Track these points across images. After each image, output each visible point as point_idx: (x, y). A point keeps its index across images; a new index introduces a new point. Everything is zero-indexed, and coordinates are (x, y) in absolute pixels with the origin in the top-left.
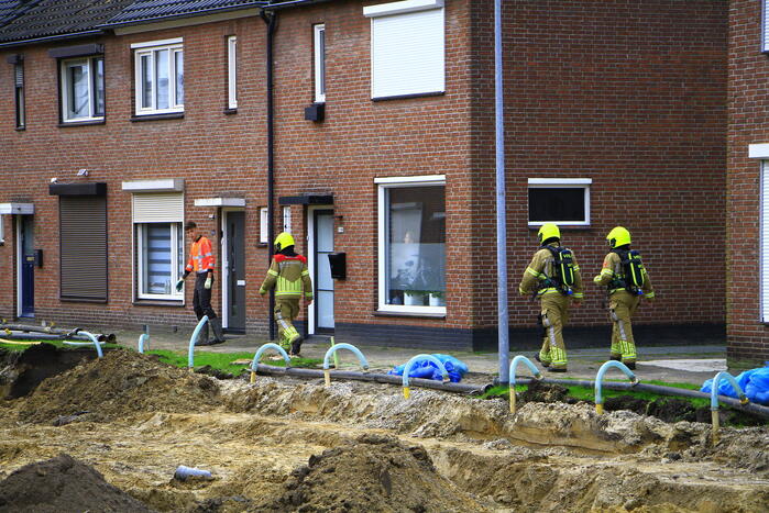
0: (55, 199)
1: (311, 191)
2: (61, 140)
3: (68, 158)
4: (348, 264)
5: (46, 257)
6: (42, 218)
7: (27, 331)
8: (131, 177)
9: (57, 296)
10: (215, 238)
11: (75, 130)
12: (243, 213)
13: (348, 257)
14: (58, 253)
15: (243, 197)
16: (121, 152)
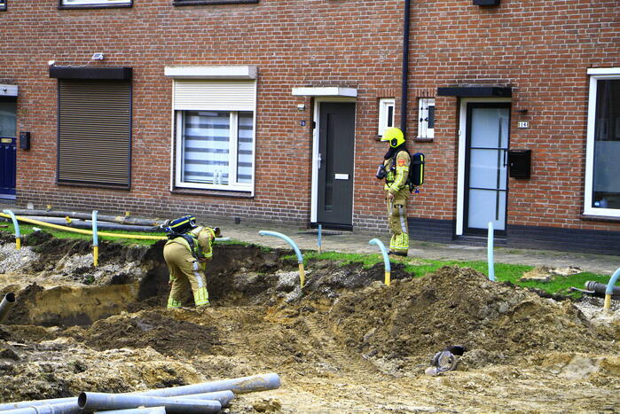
0: (53, 82)
1: (472, 82)
2: (61, 22)
3: (72, 41)
4: (533, 162)
5: (36, 140)
6: (31, 102)
7: (83, 219)
8: (172, 62)
9: (53, 180)
10: (306, 129)
11: (83, 12)
12: (354, 104)
13: (535, 155)
14: (56, 136)
15: (355, 87)
16: (156, 36)
